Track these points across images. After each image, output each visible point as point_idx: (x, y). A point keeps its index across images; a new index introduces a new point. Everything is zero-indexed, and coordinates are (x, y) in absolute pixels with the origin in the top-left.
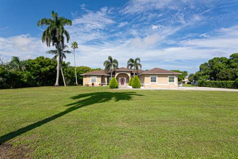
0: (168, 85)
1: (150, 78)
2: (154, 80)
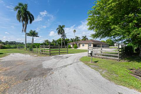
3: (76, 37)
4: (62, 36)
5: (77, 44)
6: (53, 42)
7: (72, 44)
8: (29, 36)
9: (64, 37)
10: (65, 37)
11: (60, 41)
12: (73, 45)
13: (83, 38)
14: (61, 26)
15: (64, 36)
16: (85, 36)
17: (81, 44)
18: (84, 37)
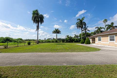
1: (97, 39)
7: (91, 38)
15: (85, 29)
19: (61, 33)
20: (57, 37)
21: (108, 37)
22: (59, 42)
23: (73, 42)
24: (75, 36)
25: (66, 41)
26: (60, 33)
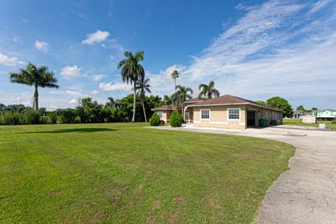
0: (227, 123)
1: (200, 113)
2: (205, 116)
3: (178, 89)
4: (136, 88)
5: (180, 112)
6: (108, 104)
7: (164, 111)
8: (22, 82)
9: (143, 91)
10: (145, 89)
11: (131, 101)
12: (169, 112)
13: (202, 88)
14: (134, 55)
15: (142, 87)
16: (208, 84)
17: (198, 109)
18: (205, 86)
19: (57, 87)
20: (37, 100)
21: (226, 110)
22: (49, 120)
23: (103, 122)
24: (109, 101)
25: (78, 118)
26: (53, 86)
